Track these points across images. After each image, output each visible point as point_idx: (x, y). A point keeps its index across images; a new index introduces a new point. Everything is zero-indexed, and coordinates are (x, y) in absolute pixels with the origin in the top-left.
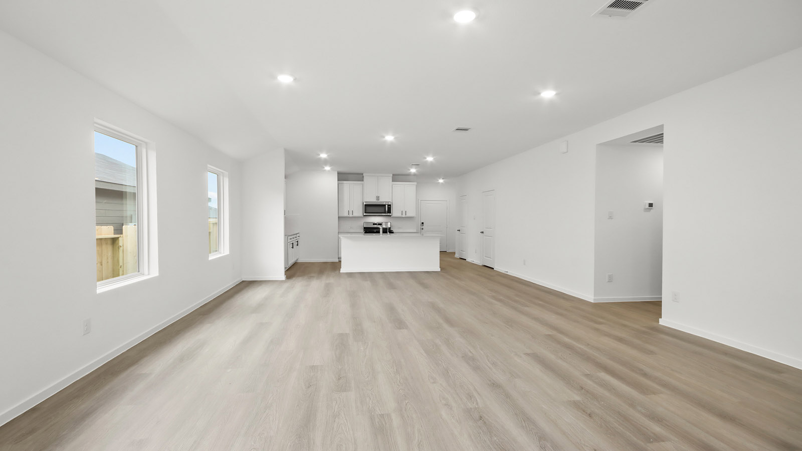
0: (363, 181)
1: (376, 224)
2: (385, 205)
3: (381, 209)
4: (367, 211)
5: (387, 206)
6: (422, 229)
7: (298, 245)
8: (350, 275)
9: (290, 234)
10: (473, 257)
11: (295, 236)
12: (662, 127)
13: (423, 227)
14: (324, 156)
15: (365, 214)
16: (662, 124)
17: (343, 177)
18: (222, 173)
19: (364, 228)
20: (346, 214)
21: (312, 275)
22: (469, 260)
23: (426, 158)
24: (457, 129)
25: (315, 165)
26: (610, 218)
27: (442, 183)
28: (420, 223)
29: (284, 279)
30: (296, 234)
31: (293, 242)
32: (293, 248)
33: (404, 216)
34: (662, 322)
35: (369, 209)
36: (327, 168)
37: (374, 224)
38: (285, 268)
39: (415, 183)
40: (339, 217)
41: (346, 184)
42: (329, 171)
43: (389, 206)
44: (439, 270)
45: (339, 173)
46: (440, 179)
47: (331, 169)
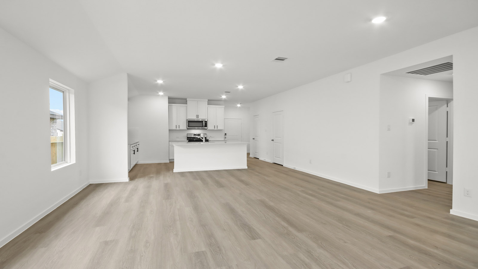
0: (187, 104)
1: (196, 135)
2: (203, 121)
3: (200, 124)
4: (190, 126)
5: (204, 122)
6: (226, 138)
7: (138, 151)
8: (182, 174)
9: (132, 144)
10: (265, 157)
11: (136, 144)
12: (451, 57)
13: (226, 137)
14: (160, 82)
15: (188, 128)
16: (452, 54)
17: (172, 101)
18: (69, 90)
19: (188, 138)
20: (174, 128)
21: (151, 176)
22: (261, 158)
23: (238, 87)
24: (276, 59)
25: (153, 89)
26: (389, 130)
27: (239, 107)
28: (224, 134)
29: (128, 181)
30: (137, 143)
31: (135, 149)
32: (134, 154)
33: (216, 129)
34: (453, 212)
35: (191, 124)
36: (161, 93)
37: (194, 135)
38: (129, 170)
39: (224, 106)
40: (169, 130)
41: (175, 106)
42: (162, 96)
43: (206, 122)
44: (247, 168)
45: (169, 98)
46: (238, 104)
47: (164, 94)
